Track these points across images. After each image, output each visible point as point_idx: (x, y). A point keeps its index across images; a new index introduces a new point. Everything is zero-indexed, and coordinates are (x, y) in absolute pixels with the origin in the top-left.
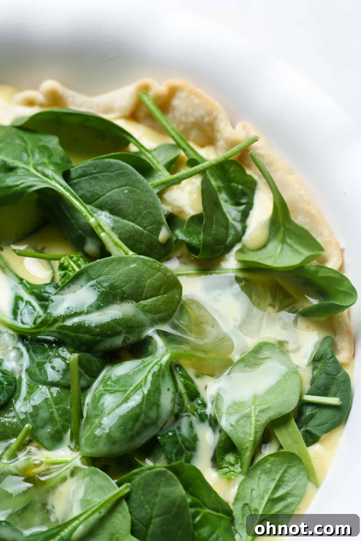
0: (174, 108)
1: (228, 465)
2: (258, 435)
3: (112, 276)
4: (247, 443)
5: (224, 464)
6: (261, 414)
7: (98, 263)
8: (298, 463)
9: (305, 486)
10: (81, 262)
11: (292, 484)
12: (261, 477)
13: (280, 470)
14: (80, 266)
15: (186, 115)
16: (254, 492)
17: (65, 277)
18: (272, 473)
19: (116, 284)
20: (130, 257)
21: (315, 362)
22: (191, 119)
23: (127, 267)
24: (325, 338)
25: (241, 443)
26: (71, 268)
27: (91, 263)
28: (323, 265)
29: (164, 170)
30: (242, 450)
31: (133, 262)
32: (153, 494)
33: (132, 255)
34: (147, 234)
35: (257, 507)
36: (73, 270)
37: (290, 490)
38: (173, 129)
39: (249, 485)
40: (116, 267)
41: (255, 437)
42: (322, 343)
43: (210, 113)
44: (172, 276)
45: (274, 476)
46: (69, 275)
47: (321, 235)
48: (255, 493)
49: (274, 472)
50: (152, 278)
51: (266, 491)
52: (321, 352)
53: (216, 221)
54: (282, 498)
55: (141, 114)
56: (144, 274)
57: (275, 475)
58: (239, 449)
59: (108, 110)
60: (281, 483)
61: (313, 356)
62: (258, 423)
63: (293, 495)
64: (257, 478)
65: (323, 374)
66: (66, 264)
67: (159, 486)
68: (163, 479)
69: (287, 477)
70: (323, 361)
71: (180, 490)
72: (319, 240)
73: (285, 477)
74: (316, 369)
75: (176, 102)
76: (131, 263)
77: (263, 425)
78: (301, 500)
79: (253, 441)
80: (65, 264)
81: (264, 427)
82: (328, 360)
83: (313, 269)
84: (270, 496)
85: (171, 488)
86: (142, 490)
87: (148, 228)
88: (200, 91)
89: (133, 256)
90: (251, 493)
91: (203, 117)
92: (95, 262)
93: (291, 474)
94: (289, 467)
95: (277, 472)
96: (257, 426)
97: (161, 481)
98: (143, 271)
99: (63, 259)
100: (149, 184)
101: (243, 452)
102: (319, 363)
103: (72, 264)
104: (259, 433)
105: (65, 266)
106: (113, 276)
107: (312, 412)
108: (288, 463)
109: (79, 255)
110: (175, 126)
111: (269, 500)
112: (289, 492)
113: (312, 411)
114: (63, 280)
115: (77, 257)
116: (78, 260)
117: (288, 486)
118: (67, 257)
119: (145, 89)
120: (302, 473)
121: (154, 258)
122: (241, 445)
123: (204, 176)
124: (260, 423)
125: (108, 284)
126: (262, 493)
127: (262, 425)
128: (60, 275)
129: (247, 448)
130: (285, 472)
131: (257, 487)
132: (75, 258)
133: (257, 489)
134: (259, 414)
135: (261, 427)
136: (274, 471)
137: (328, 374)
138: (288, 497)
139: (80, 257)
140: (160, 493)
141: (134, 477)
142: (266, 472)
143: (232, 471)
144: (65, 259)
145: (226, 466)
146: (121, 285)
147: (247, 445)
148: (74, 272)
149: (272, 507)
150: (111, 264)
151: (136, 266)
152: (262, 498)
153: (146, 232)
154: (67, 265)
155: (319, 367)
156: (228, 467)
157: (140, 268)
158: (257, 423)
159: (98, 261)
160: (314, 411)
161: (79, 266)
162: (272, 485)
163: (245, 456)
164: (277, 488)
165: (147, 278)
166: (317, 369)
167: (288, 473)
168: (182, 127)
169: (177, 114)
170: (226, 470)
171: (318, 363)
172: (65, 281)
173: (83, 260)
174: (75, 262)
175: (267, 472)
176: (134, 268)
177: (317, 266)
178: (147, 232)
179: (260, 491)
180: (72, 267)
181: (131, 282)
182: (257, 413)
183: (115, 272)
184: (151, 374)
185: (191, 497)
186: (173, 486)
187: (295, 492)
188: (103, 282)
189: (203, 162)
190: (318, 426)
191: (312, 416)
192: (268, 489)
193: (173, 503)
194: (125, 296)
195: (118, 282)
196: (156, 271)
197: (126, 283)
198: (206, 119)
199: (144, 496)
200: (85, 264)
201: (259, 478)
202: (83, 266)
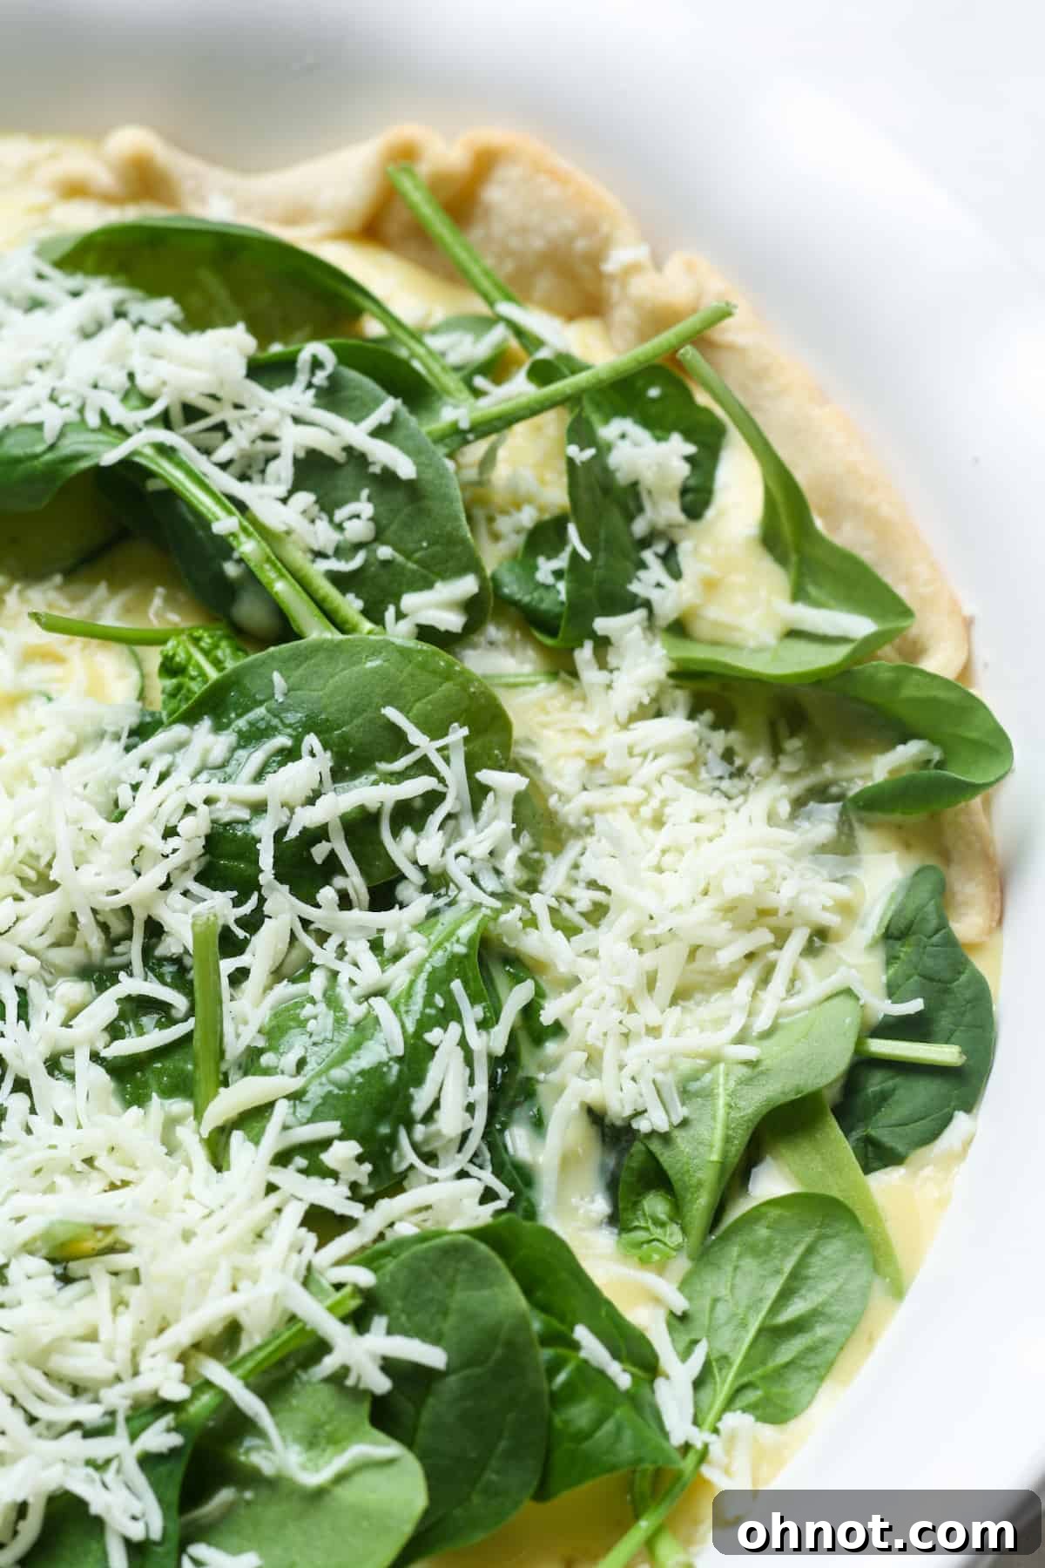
0: (487, 211)
1: (650, 1221)
2: (733, 1149)
3: (313, 693)
4: (700, 1169)
5: (637, 1219)
6: (745, 1090)
7: (272, 656)
8: (846, 1227)
9: (865, 1293)
10: (224, 651)
11: (830, 1286)
12: (742, 1263)
13: (796, 1244)
14: (222, 666)
15: (523, 230)
16: (720, 1307)
17: (179, 697)
18: (773, 1254)
19: (323, 716)
20: (362, 640)
21: (891, 941)
22: (538, 243)
23: (356, 669)
24: (918, 872)
25: (686, 1168)
26: (194, 671)
27: (252, 657)
28: (911, 665)
29: (460, 391)
30: (686, 1189)
31: (373, 654)
32: (434, 1310)
33: (370, 633)
34: (413, 572)
35: (726, 1349)
36: (199, 676)
37: (824, 1304)
38: (487, 273)
39: (708, 1286)
40: (324, 667)
41: (725, 1153)
42: (911, 886)
43: (589, 226)
44: (482, 693)
45: (777, 1262)
46: (189, 690)
47: (907, 578)
48: (722, 1311)
49: (779, 1252)
50: (424, 701)
51: (753, 1306)
52: (909, 914)
53: (607, 541)
54: (797, 1327)
55: (393, 228)
56: (405, 689)
57: (782, 1260)
58: (677, 1186)
59: (297, 216)
60: (796, 1284)
61: (885, 923)
62: (734, 1114)
63: (830, 1319)
64: (729, 1268)
65: (916, 978)
66: (180, 658)
67: (451, 1285)
68: (464, 1265)
69: (816, 1265)
70: (912, 939)
71: (510, 1297)
72: (901, 591)
73: (808, 1266)
74: (893, 961)
75: (495, 194)
76: (367, 656)
77: (750, 1120)
78: (853, 1331)
79: (719, 1165)
80: (178, 659)
81: (752, 1126)
82: (930, 937)
83: (886, 676)
84: (765, 1318)
85: (486, 1293)
86: (404, 1297)
87: (417, 555)
88: (562, 163)
89: (372, 637)
90: (712, 1309)
91: (571, 238)
92: (264, 653)
93: (825, 1258)
94: (821, 1238)
95: (786, 1253)
96: (732, 1122)
97: (457, 1270)
98: (401, 679)
99: (170, 644)
100: (425, 429)
101: (689, 1196)
102: (902, 946)
103: (199, 657)
104: (736, 1142)
105: (179, 663)
106: (315, 694)
107: (884, 1085)
108: (819, 1227)
109: (219, 633)
110: (489, 262)
111: (760, 1331)
112: (820, 1309)
113: (883, 1082)
114: (173, 704)
115: (211, 637)
116: (216, 646)
117: (818, 1292)
118: (184, 637)
119: (405, 155)
120: (860, 1257)
121: (431, 643)
122: (683, 1174)
123: (577, 410)
124: (740, 1112)
125: (300, 715)
126: (741, 1311)
127: (745, 1119)
128: (163, 692)
129: (700, 1184)
130: (810, 1251)
131: (728, 1292)
132: (207, 642)
133: (728, 1298)
134: (739, 1087)
135: (742, 1125)
136: (777, 1249)
137: (931, 979)
138: (816, 1322)
139: (221, 638)
140: (454, 1305)
141: (383, 1261)
142: (753, 1250)
143: (658, 1240)
144: (178, 645)
145: (643, 1224)
146: (338, 718)
147: (700, 1175)
148: (205, 682)
149: (772, 1350)
150: (311, 658)
151: (381, 666)
152: (743, 1325)
153: (411, 566)
154: (183, 662)
155: (902, 955)
156: (647, 1229)
157: (392, 670)
158: (732, 1115)
159: (273, 653)
160: (890, 1084)
161: (217, 663)
162: (773, 1289)
163: (695, 1207)
164: (785, 1295)
165: (412, 699)
166: (898, 961)
167: (819, 1253)
168: (509, 266)
169: (498, 229)
170: (640, 1235)
171: (899, 943)
172: (179, 707)
173: (230, 646)
174: (206, 653)
175: (762, 1252)
176: (374, 671)
177: (898, 669)
178: (415, 567)
179: (737, 1304)
180: (198, 667)
181: (364, 711)
182: (732, 1084)
183: (322, 682)
184: (424, 976)
185: (543, 1316)
186: (491, 1285)
187: (835, 1308)
188: (287, 710)
189: (573, 372)
190: (900, 1125)
191: (884, 1097)
192: (761, 1300)
193: (492, 1335)
194: (351, 750)
195: (332, 709)
196: (438, 680)
197: (354, 714)
198: (581, 245)
199: (409, 1316)
200: (235, 658)
201: (736, 1268)
202: (230, 665)
